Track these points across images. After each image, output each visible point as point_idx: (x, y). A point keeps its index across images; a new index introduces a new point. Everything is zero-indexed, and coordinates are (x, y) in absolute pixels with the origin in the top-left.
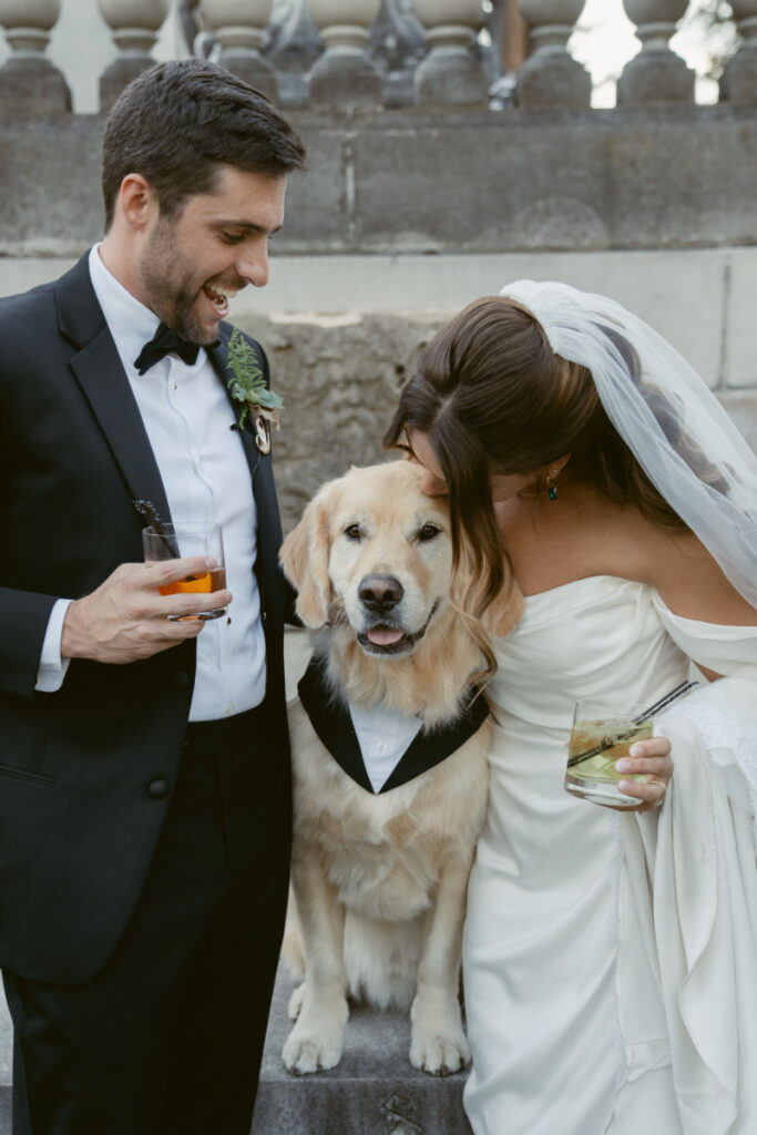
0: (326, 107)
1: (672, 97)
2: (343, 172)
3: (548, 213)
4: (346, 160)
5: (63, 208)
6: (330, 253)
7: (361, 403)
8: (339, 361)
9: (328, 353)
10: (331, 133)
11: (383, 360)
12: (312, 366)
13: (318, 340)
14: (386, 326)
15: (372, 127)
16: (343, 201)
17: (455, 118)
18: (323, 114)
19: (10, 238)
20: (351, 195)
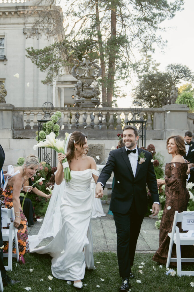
3: (103, 137)
10: (88, 131)
11: (92, 147)
18: (87, 129)
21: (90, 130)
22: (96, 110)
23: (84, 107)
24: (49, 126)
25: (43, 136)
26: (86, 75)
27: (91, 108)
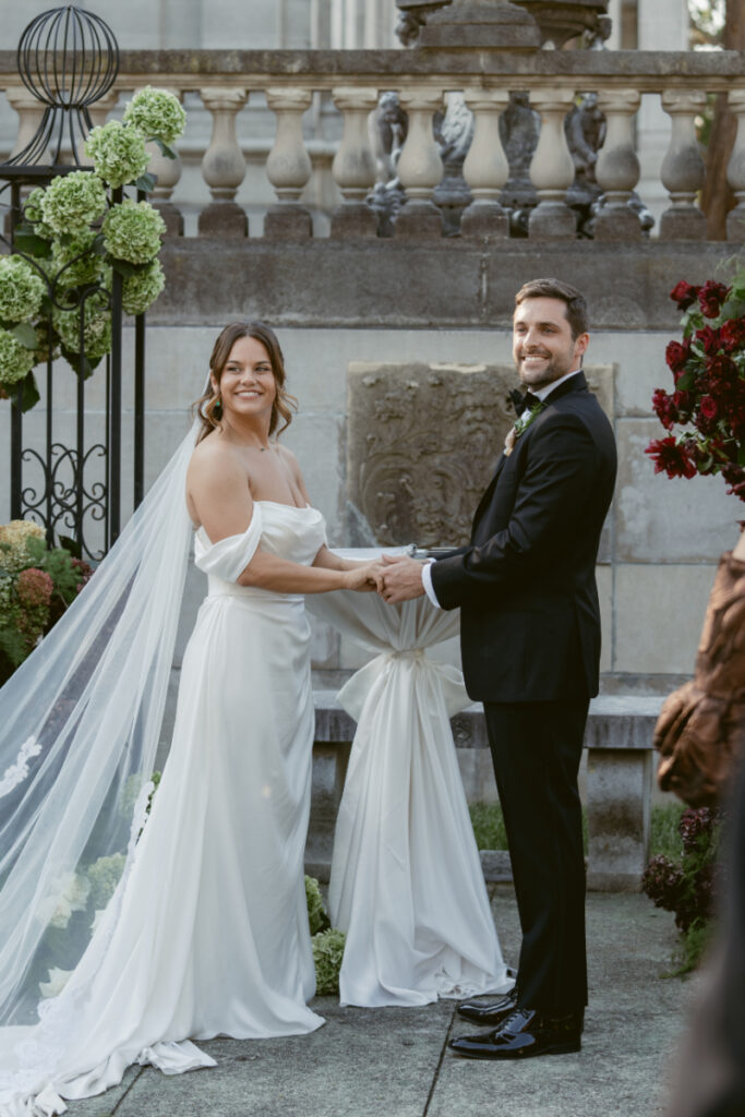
0: (472, 236)
1: (690, 236)
2: (480, 277)
3: (609, 305)
4: (482, 270)
5: (304, 295)
6: (469, 326)
7: (483, 420)
8: (471, 394)
9: (464, 389)
10: (473, 254)
11: (498, 394)
12: (455, 396)
13: (459, 381)
14: (501, 374)
15: (500, 250)
16: (479, 294)
17: (552, 245)
18: (469, 241)
19: (271, 313)
20: (485, 291)
21: (490, 243)
22: (544, 75)
23: (445, 44)
24: (63, 220)
25: (16, 299)
27: (506, 56)
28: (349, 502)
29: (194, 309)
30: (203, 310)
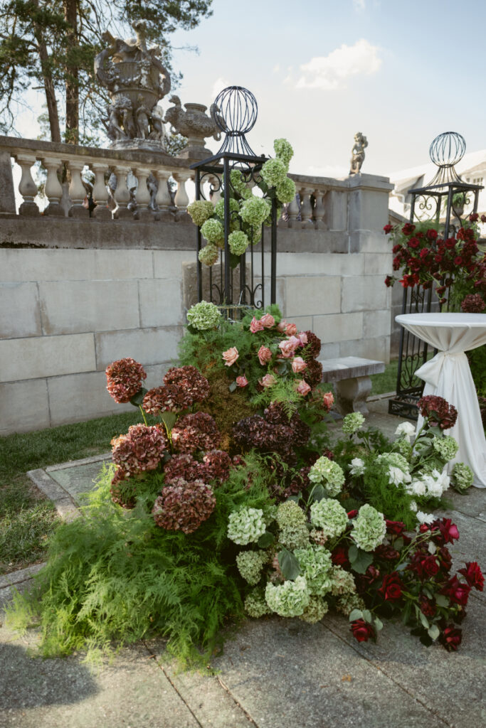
26: (144, 81)
28: (185, 308)
29: (124, 244)
30: (127, 245)
